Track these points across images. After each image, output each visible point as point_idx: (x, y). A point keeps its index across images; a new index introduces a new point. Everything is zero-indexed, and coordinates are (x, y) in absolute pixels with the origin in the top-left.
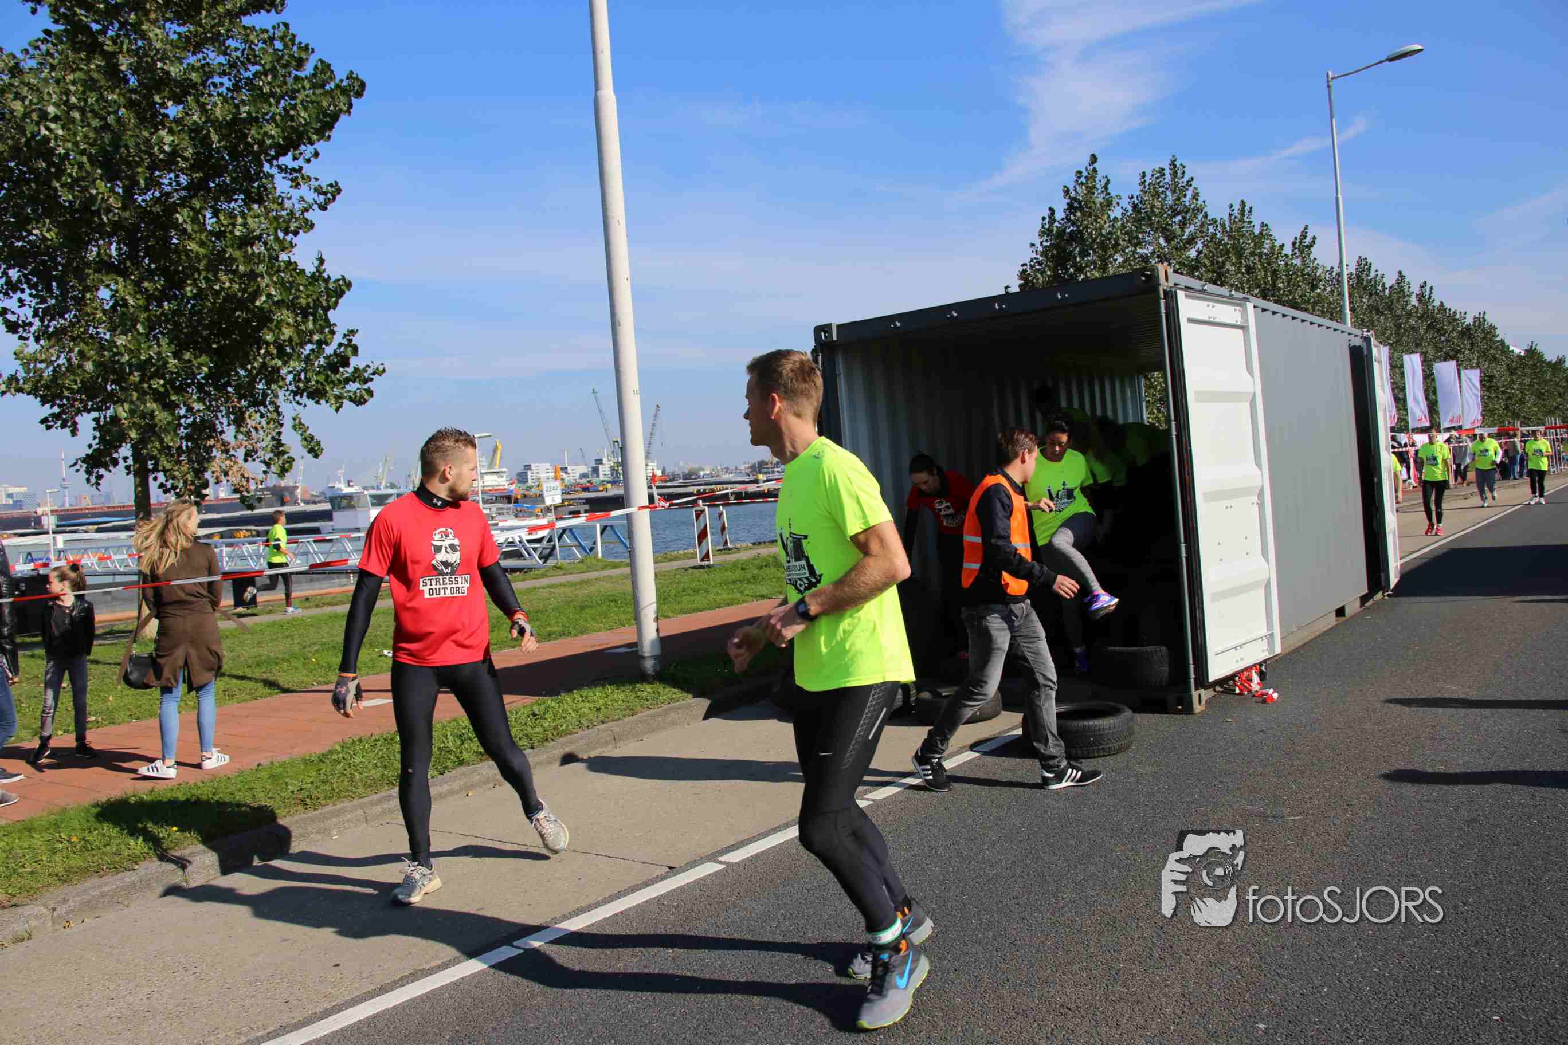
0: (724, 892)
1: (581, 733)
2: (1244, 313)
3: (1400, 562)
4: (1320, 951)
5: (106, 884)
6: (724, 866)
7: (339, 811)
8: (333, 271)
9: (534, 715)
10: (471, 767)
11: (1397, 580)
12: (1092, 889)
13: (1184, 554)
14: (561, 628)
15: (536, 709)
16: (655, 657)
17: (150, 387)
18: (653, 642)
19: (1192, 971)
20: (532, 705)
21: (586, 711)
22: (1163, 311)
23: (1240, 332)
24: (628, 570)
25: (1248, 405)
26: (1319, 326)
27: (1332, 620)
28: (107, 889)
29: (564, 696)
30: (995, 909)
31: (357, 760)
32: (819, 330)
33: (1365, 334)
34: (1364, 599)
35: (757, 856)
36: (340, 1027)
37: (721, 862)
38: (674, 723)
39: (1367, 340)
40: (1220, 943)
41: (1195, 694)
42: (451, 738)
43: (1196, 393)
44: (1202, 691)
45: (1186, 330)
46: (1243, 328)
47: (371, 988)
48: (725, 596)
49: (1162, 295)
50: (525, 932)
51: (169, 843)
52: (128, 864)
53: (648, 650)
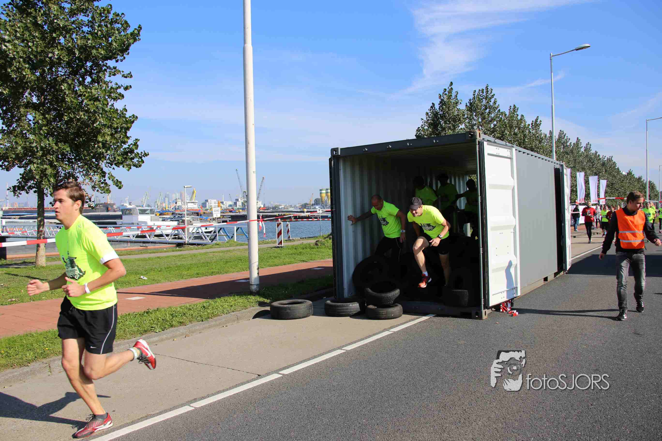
0: (281, 387)
1: (223, 315)
2: (511, 153)
3: (571, 259)
4: (531, 422)
5: (16, 372)
6: (282, 375)
7: (118, 345)
9: (204, 307)
10: (176, 328)
11: (570, 267)
12: (436, 392)
13: (481, 252)
14: (217, 270)
15: (205, 305)
16: (257, 285)
17: (46, 159)
18: (255, 279)
19: (477, 429)
20: (203, 303)
21: (226, 306)
22: (477, 150)
23: (509, 160)
24: (247, 247)
25: (511, 191)
26: (542, 159)
27: (542, 282)
28: (16, 374)
29: (218, 300)
30: (395, 399)
31: (127, 323)
32: (333, 150)
33: (561, 163)
34: (556, 274)
35: (296, 372)
37: (280, 374)
39: (562, 166)
41: (483, 311)
42: (168, 315)
43: (490, 184)
44: (486, 310)
45: (487, 159)
46: (510, 158)
47: (128, 422)
48: (288, 260)
49: (477, 143)
50: (195, 400)
51: (44, 355)
52: (26, 364)
53: (254, 282)
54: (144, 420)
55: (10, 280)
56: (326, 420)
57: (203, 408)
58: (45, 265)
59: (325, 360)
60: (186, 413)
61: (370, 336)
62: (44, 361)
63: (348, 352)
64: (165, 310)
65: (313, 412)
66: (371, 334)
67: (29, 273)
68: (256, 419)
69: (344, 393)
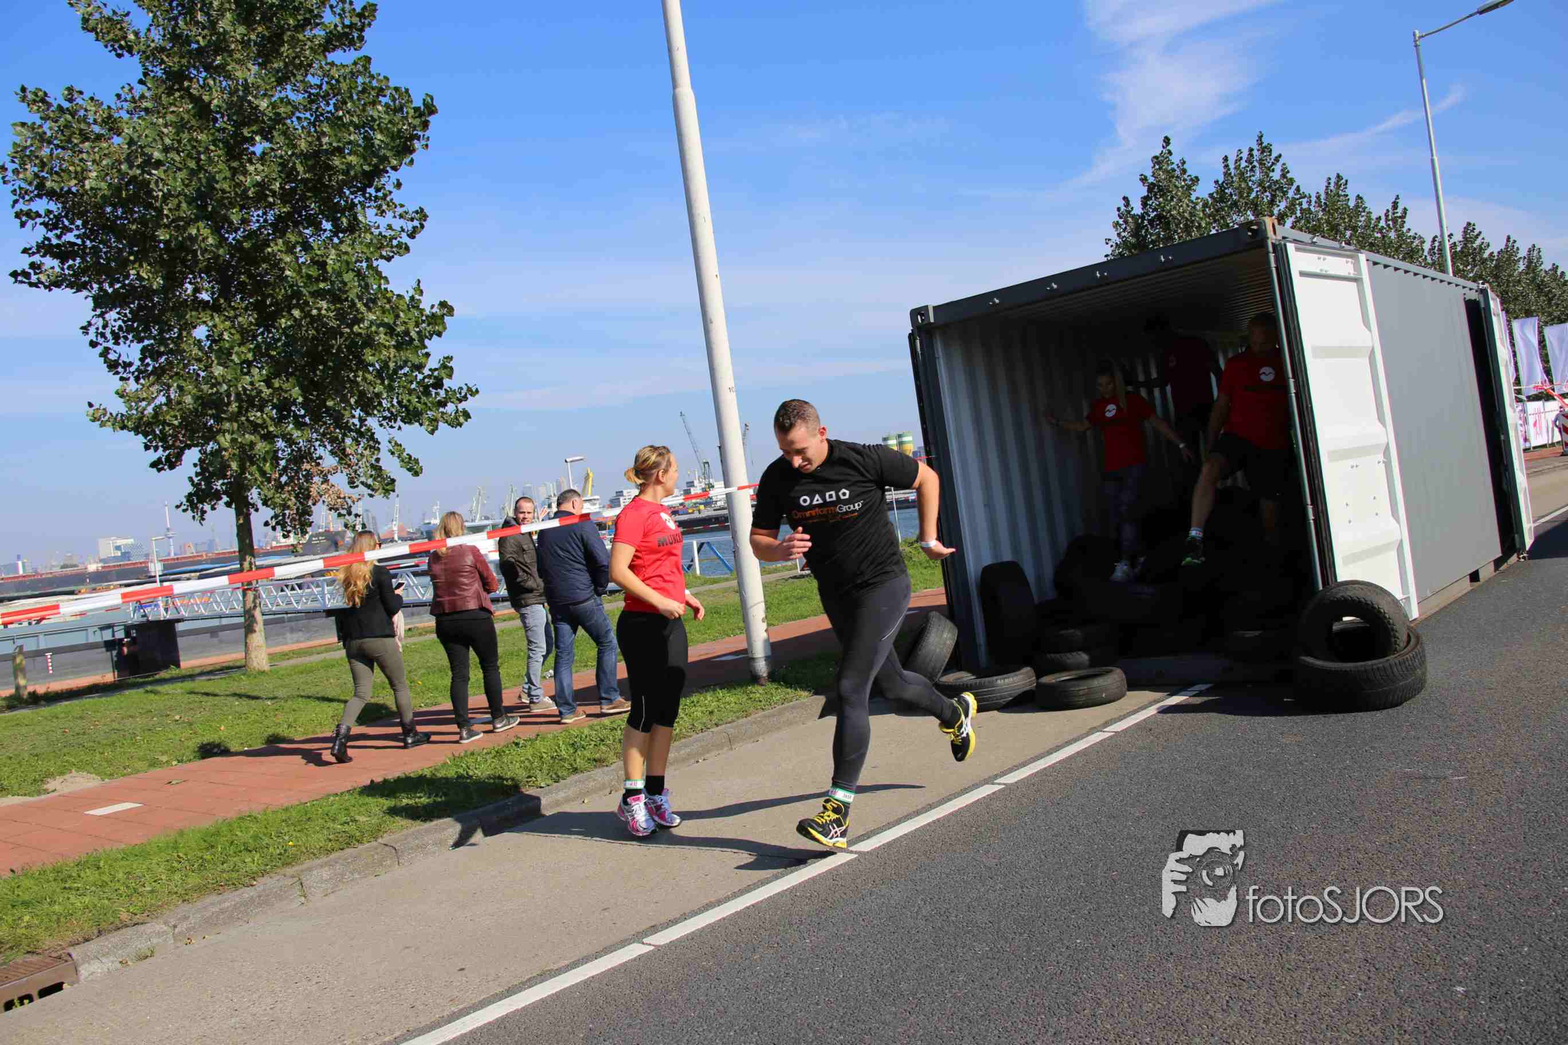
0: (859, 881)
1: (695, 736)
2: (1357, 267)
4: (1511, 909)
5: (226, 901)
10: (586, 774)
13: (1311, 517)
16: (767, 660)
17: (248, 419)
18: (763, 647)
19: (1372, 936)
22: (1273, 265)
23: (1354, 284)
25: (1367, 360)
26: (1433, 279)
27: (1466, 585)
28: (227, 904)
30: (1148, 883)
32: (915, 313)
33: (1481, 286)
34: (1498, 563)
35: (889, 845)
37: (854, 852)
38: (789, 723)
39: (1483, 293)
43: (1314, 348)
45: (1300, 286)
46: (1357, 280)
49: (1271, 249)
50: (654, 929)
51: (286, 859)
52: (247, 880)
53: (759, 651)
54: (536, 984)
55: (192, 706)
56: (982, 948)
57: (673, 945)
58: (266, 667)
59: (956, 812)
60: (635, 960)
61: (1058, 748)
62: (289, 871)
63: (1009, 788)
64: (555, 737)
65: (947, 933)
66: (1059, 742)
67: (235, 687)
68: (808, 959)
69: (1017, 880)
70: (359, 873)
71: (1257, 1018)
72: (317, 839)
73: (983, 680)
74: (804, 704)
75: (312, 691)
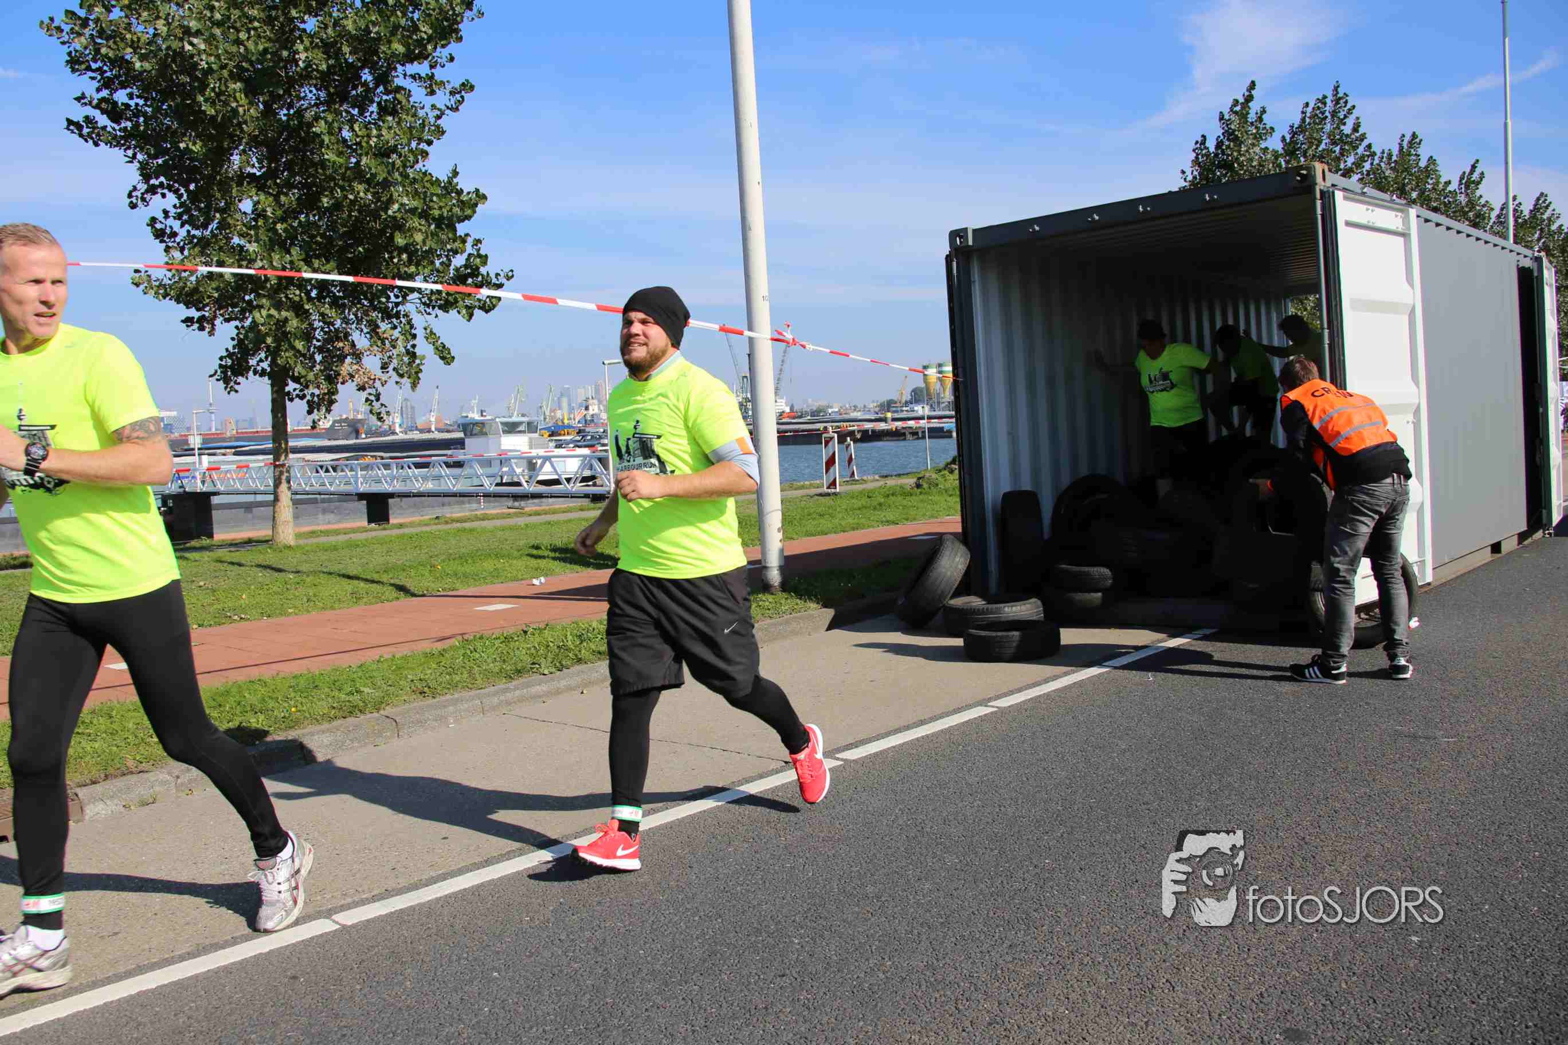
0: (840, 787)
2: (1406, 221)
3: (1562, 501)
4: (1479, 868)
6: (841, 763)
7: (457, 700)
8: (466, 184)
10: (590, 665)
11: (1560, 518)
16: (779, 568)
17: (287, 297)
18: (777, 560)
22: (1319, 211)
23: (1402, 239)
25: (1406, 318)
26: (1486, 242)
27: (1487, 556)
30: (1124, 812)
31: (477, 656)
32: (954, 235)
33: (1535, 256)
34: (1522, 537)
35: (876, 755)
36: (446, 893)
37: (838, 759)
38: (794, 633)
39: (1538, 261)
40: (1368, 856)
42: (570, 638)
43: (1353, 302)
45: (1345, 236)
46: (1406, 235)
47: (478, 859)
48: (850, 520)
49: (1318, 195)
51: (290, 722)
53: (774, 561)
54: (515, 857)
55: (217, 573)
56: (951, 860)
58: (292, 543)
59: (945, 729)
61: (1055, 677)
62: (292, 734)
63: (1002, 711)
64: (564, 628)
65: (920, 843)
66: (1057, 672)
67: (260, 559)
68: (780, 856)
69: (996, 800)
70: (359, 742)
71: (1211, 948)
72: (322, 707)
73: (990, 606)
74: (811, 616)
75: (336, 568)
